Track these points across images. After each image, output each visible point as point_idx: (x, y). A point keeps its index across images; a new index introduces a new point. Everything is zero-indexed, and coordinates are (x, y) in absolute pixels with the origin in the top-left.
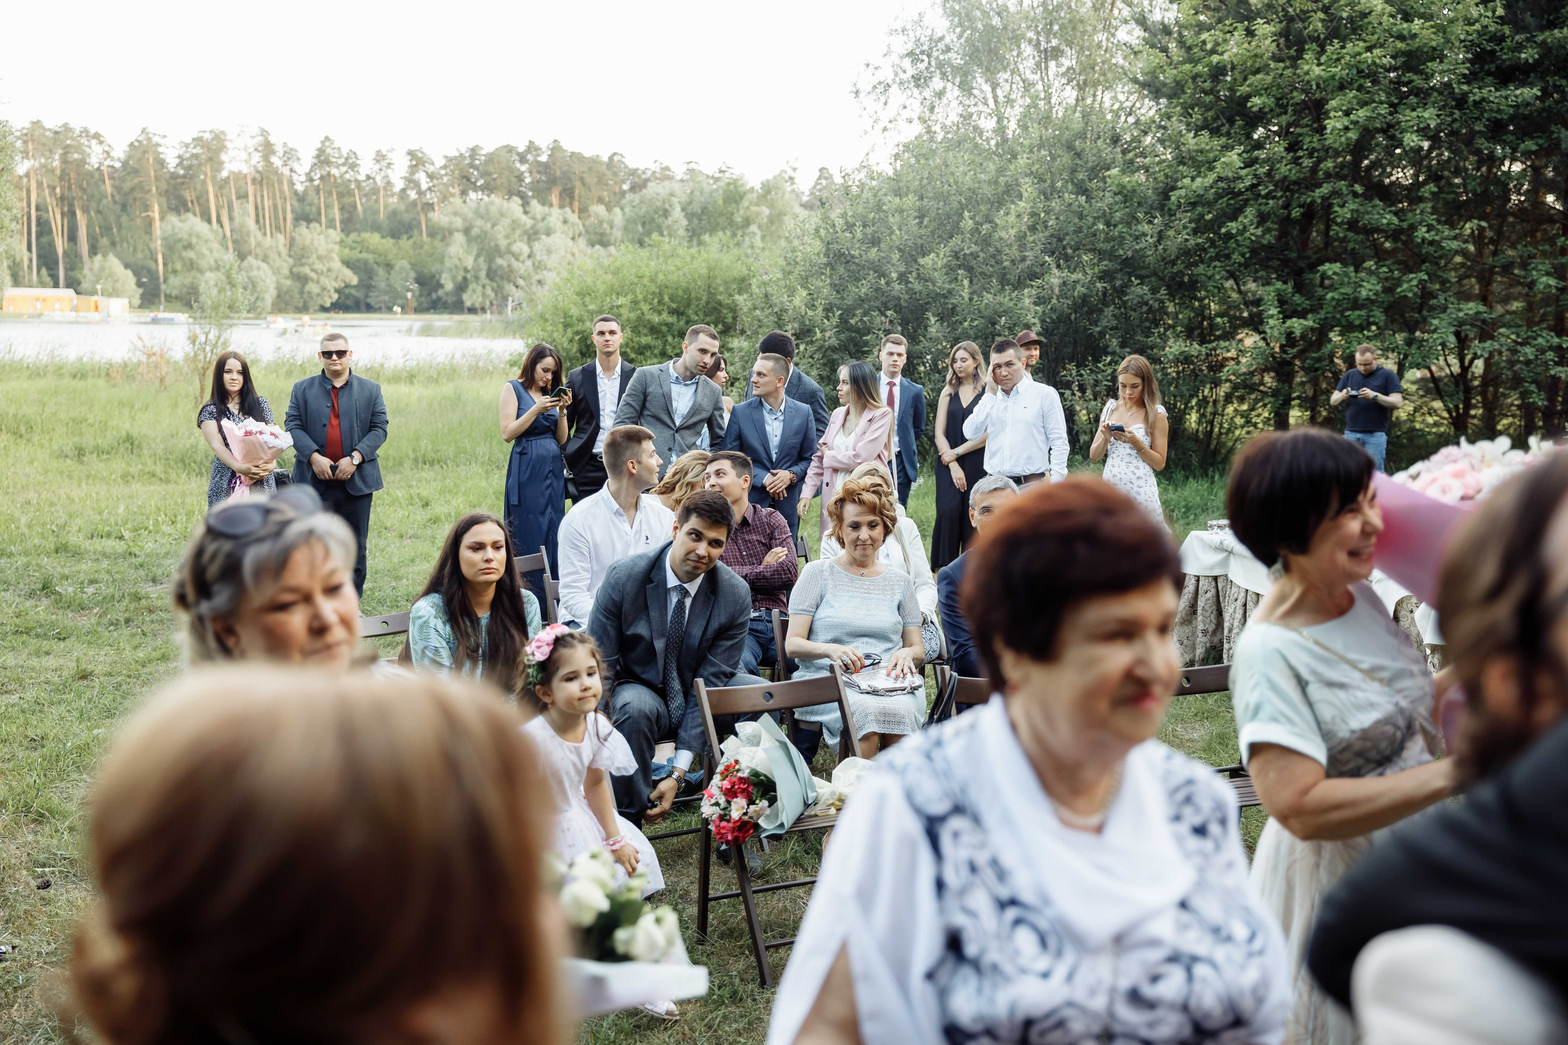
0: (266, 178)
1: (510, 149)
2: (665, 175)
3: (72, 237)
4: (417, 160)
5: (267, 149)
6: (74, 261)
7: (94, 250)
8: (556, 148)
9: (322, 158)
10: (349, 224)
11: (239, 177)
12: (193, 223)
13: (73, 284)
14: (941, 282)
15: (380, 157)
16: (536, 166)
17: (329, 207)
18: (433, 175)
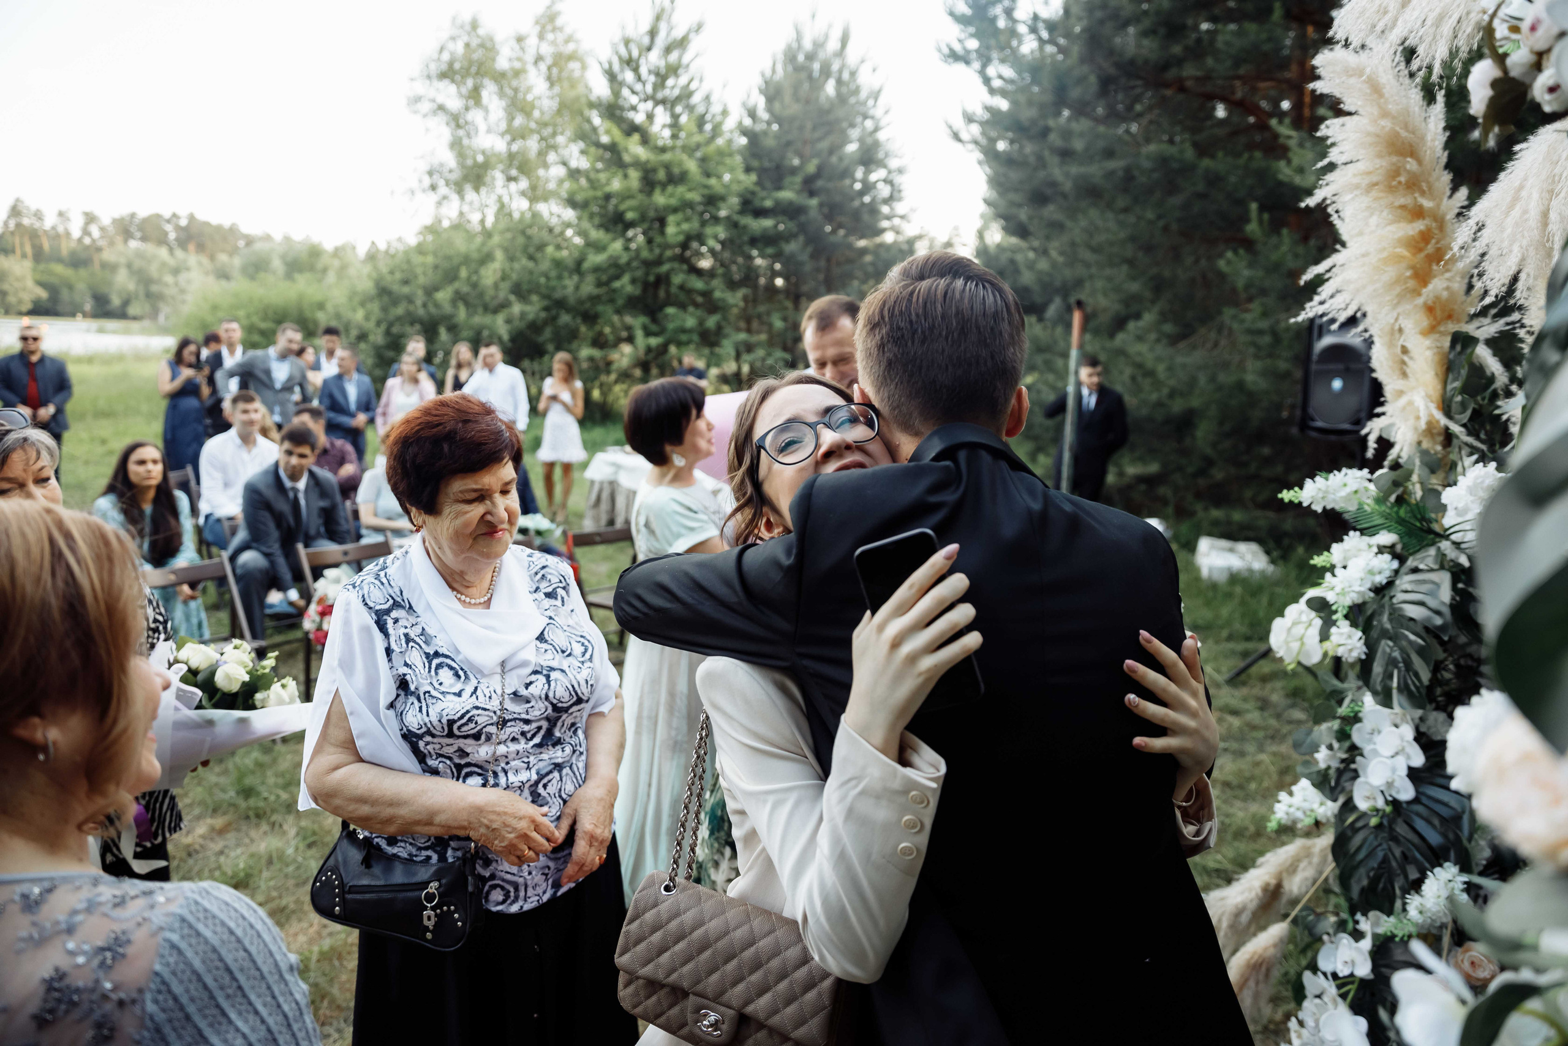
1: (158, 216)
2: (268, 238)
4: (90, 218)
9: (15, 213)
10: (39, 256)
14: (448, 309)
15: (61, 214)
16: (178, 228)
17: (22, 245)
18: (102, 229)
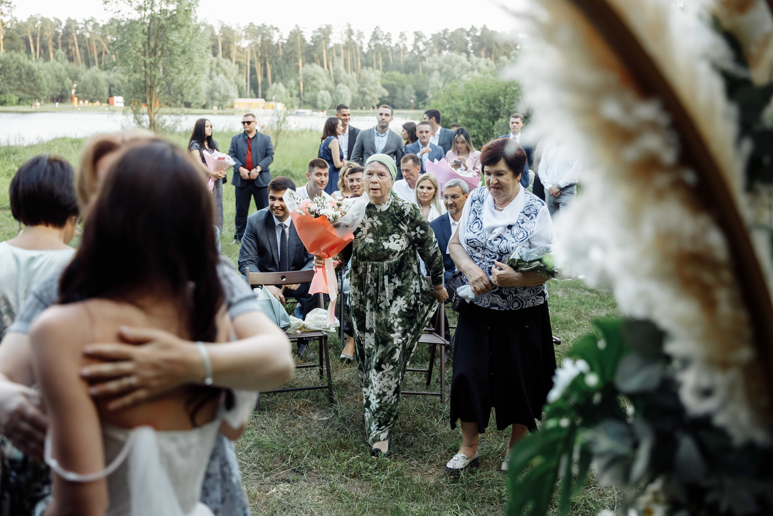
0: (349, 46)
1: (462, 30)
3: (265, 75)
4: (419, 36)
5: (350, 32)
6: (265, 86)
7: (273, 80)
8: (484, 29)
9: (375, 37)
10: (386, 67)
11: (337, 46)
12: (316, 68)
13: (264, 96)
15: (402, 35)
16: (475, 38)
17: (377, 59)
18: (426, 43)
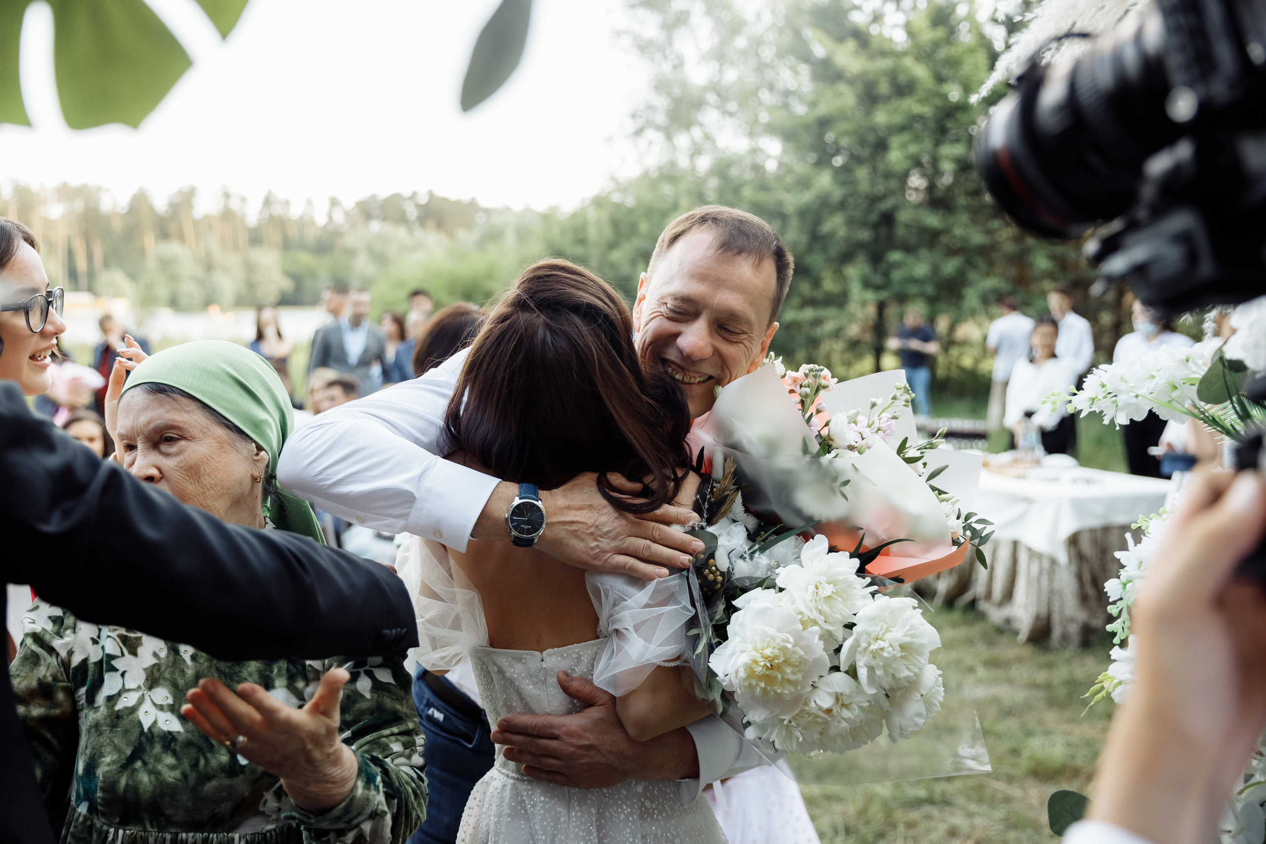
1: (397, 196)
3: (90, 257)
4: (334, 202)
5: (227, 196)
6: (91, 275)
7: (106, 265)
8: (431, 194)
9: (267, 202)
10: (287, 245)
11: (207, 218)
12: (173, 248)
13: (90, 289)
15: (309, 202)
16: (418, 206)
18: (347, 214)
